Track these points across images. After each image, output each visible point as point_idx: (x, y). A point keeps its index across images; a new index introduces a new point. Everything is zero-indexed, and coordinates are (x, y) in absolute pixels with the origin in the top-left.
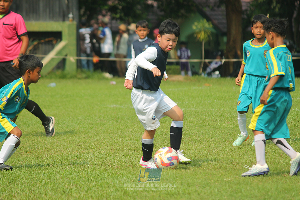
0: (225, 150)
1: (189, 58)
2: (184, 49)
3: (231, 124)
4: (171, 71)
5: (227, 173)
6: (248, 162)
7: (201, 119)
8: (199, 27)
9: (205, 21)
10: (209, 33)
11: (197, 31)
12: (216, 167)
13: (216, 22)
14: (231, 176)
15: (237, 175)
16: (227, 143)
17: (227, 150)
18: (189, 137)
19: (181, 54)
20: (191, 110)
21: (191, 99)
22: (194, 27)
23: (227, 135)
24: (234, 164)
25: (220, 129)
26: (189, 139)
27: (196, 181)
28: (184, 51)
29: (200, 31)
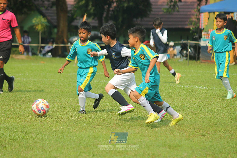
0: (54, 108)
1: (30, 43)
2: (26, 36)
3: (59, 91)
4: (16, 52)
5: (55, 125)
6: (69, 117)
7: (37, 86)
8: (37, 21)
9: (41, 17)
10: (44, 26)
11: (36, 24)
12: (47, 120)
13: (49, 18)
14: (57, 127)
15: (61, 126)
16: (55, 104)
17: (55, 109)
18: (28, 99)
19: (24, 40)
20: (30, 80)
21: (30, 72)
22: (34, 21)
23: (55, 98)
24: (59, 119)
25: (51, 93)
26: (28, 101)
27: (32, 130)
28: (26, 38)
29: (38, 24)
